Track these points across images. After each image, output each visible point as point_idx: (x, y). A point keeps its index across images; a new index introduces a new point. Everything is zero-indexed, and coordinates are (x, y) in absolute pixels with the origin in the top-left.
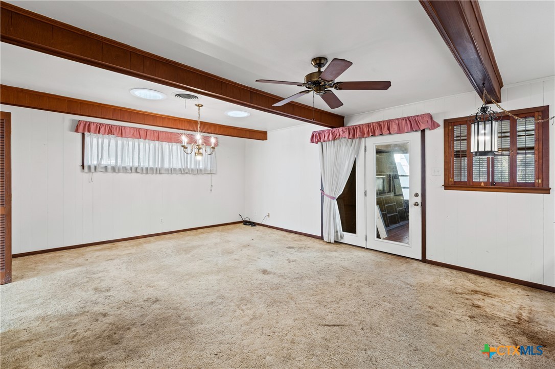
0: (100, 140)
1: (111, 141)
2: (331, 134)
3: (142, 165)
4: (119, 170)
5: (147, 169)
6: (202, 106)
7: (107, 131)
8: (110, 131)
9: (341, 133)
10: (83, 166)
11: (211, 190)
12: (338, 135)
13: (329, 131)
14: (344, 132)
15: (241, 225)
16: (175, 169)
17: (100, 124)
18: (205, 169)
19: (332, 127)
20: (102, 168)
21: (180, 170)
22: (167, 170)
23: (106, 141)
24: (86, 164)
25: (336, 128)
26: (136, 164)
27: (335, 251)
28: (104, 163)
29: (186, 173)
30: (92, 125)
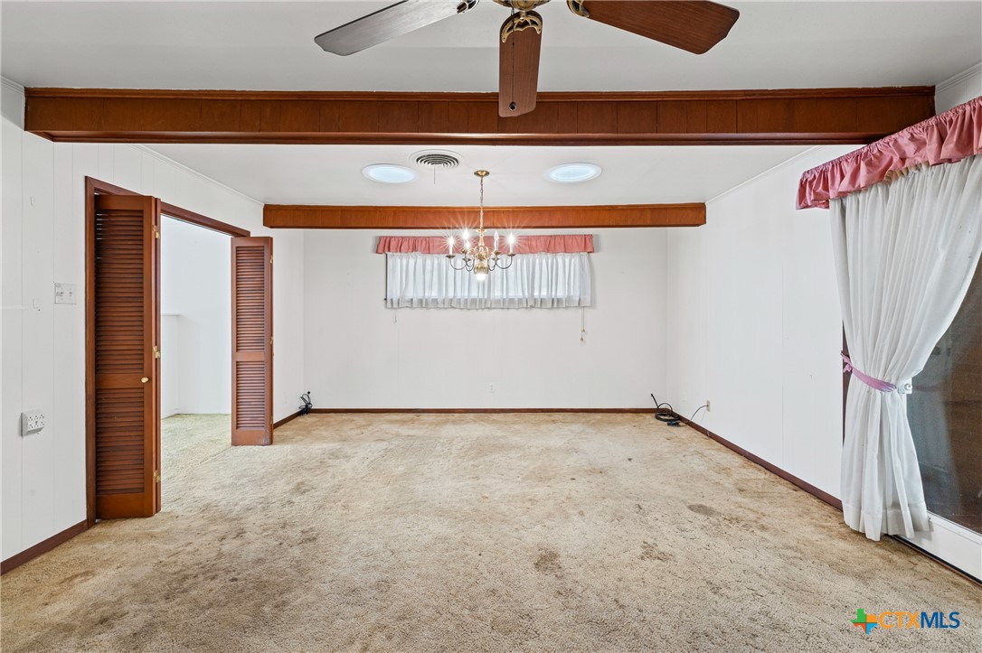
0: (405, 262)
1: (418, 260)
2: (863, 165)
3: (459, 296)
4: (427, 303)
5: (466, 300)
6: (487, 173)
7: (411, 248)
8: (414, 246)
9: (910, 149)
10: (386, 299)
11: (582, 339)
12: (896, 159)
13: (857, 157)
14: (920, 145)
15: (650, 418)
16: (511, 301)
17: (403, 238)
18: (569, 299)
19: (867, 140)
20: (408, 302)
21: (520, 301)
22: (498, 302)
23: (412, 262)
24: (389, 298)
25: (882, 137)
26: (451, 295)
27: (859, 576)
28: (410, 295)
29: (532, 307)
30: (393, 239)
